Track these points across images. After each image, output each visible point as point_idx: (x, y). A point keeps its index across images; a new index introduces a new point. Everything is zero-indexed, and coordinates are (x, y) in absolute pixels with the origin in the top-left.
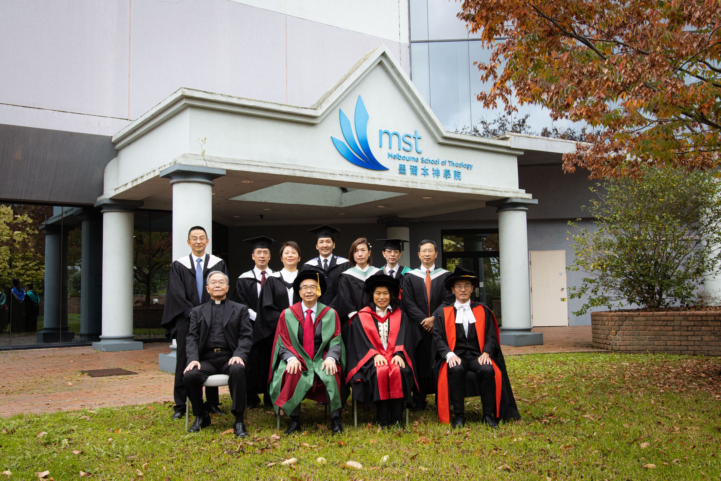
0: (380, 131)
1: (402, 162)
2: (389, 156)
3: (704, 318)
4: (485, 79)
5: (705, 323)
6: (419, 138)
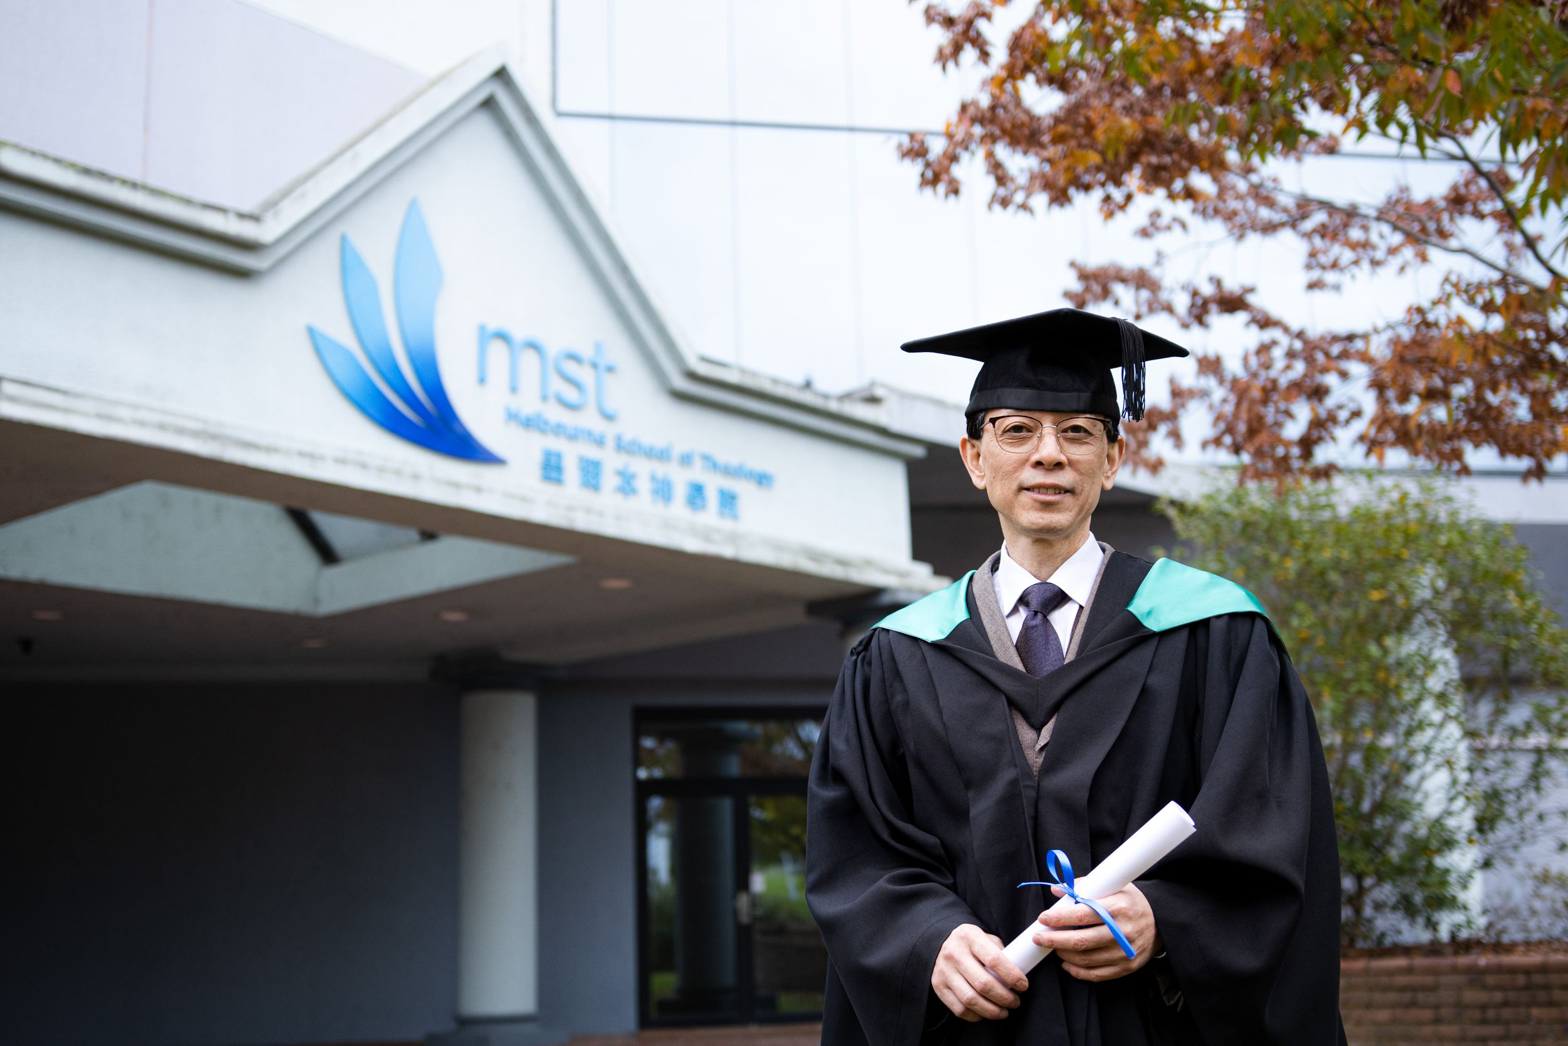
0: (482, 329)
1: (553, 443)
2: (512, 416)
3: (1538, 979)
4: (949, 55)
5: (1541, 995)
6: (610, 369)
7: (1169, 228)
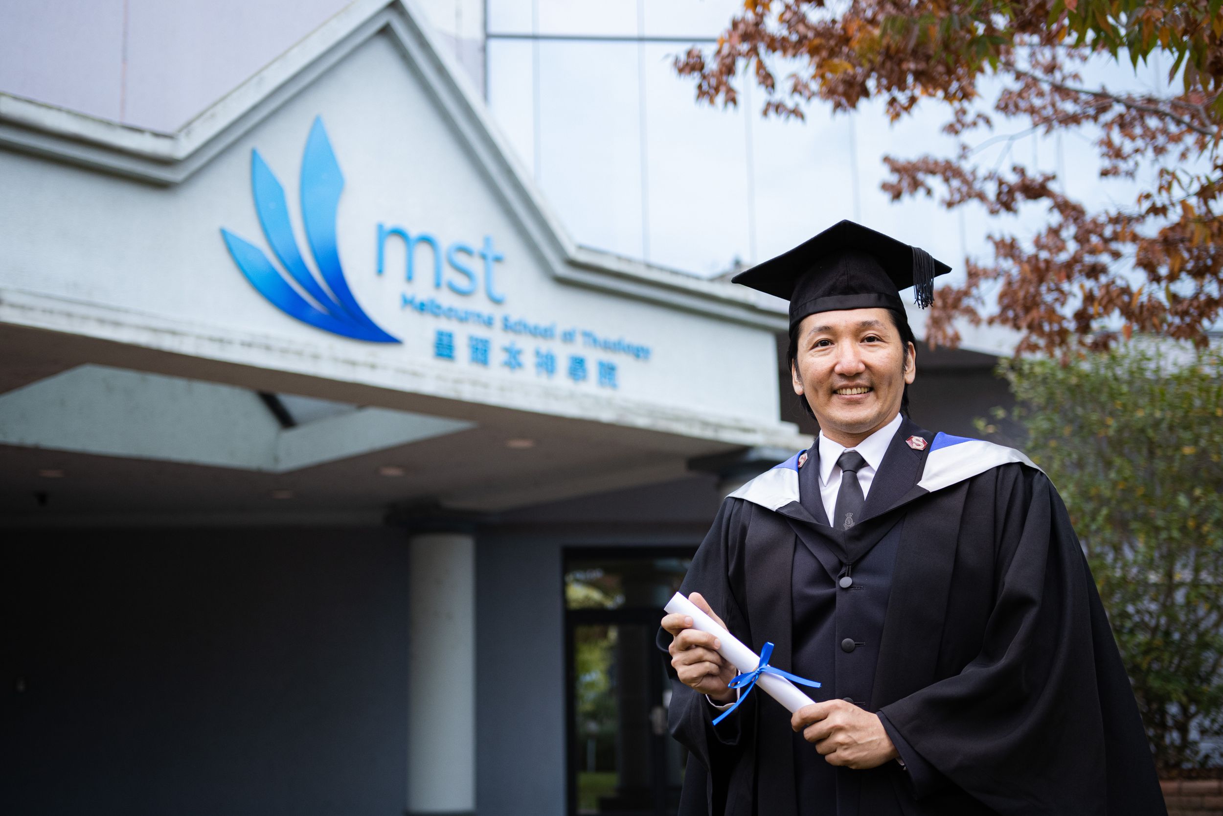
0: (380, 227)
1: (445, 325)
2: (407, 302)
6: (498, 260)
7: (975, 124)
